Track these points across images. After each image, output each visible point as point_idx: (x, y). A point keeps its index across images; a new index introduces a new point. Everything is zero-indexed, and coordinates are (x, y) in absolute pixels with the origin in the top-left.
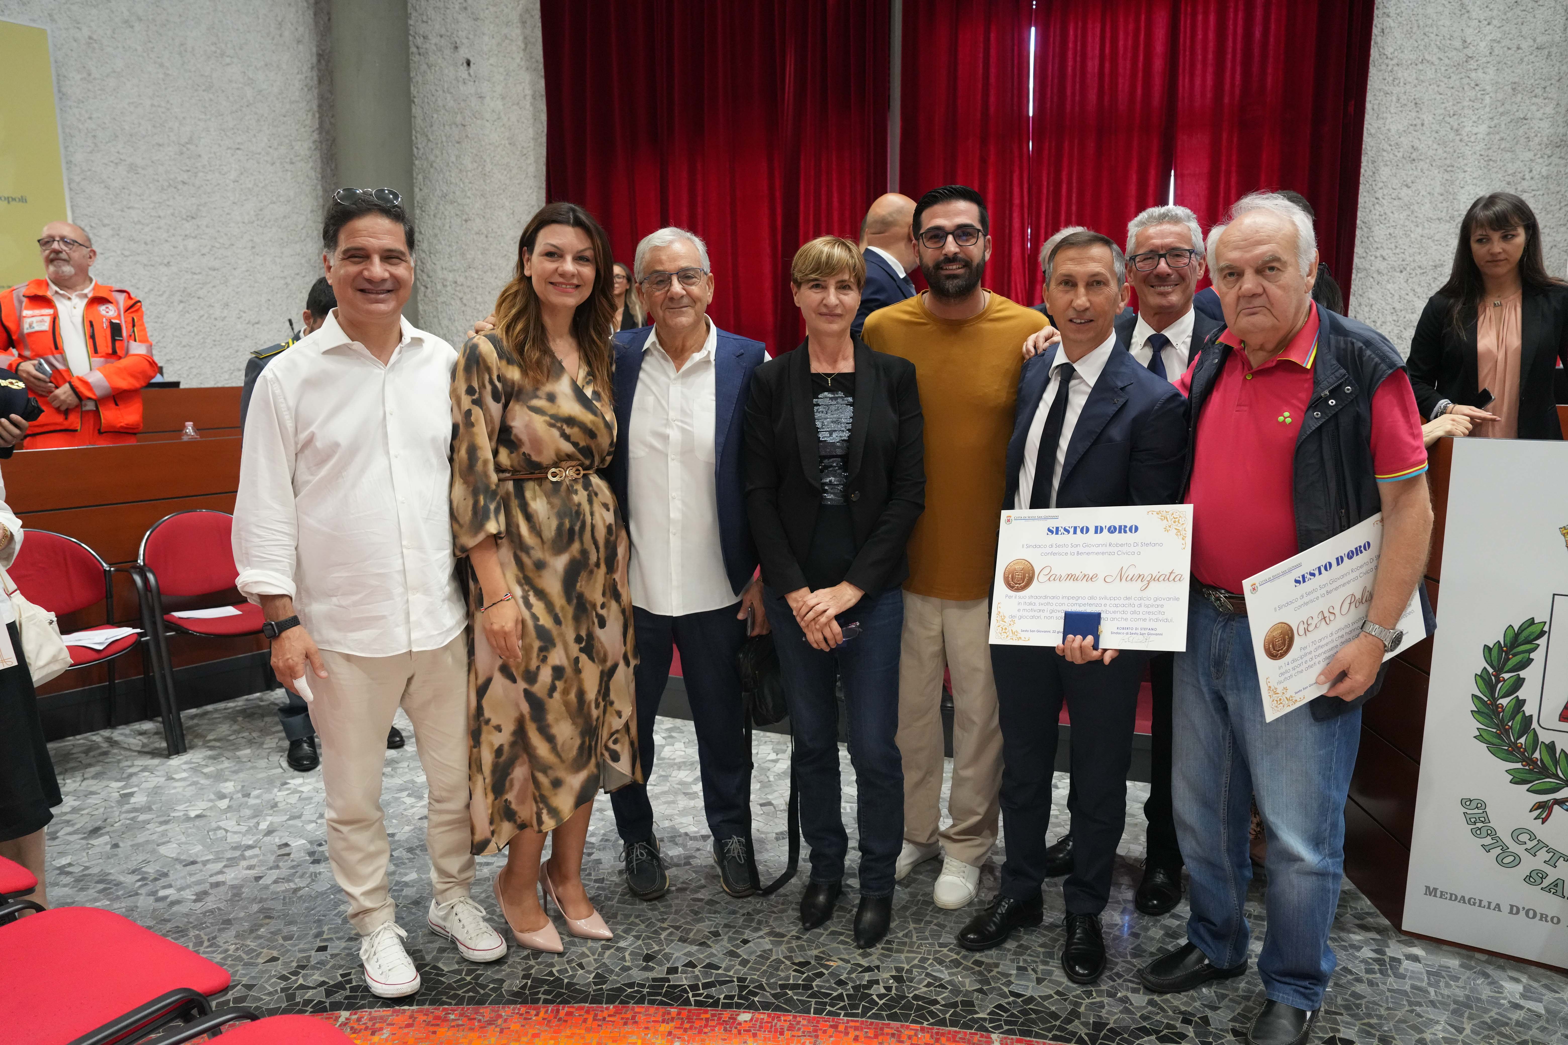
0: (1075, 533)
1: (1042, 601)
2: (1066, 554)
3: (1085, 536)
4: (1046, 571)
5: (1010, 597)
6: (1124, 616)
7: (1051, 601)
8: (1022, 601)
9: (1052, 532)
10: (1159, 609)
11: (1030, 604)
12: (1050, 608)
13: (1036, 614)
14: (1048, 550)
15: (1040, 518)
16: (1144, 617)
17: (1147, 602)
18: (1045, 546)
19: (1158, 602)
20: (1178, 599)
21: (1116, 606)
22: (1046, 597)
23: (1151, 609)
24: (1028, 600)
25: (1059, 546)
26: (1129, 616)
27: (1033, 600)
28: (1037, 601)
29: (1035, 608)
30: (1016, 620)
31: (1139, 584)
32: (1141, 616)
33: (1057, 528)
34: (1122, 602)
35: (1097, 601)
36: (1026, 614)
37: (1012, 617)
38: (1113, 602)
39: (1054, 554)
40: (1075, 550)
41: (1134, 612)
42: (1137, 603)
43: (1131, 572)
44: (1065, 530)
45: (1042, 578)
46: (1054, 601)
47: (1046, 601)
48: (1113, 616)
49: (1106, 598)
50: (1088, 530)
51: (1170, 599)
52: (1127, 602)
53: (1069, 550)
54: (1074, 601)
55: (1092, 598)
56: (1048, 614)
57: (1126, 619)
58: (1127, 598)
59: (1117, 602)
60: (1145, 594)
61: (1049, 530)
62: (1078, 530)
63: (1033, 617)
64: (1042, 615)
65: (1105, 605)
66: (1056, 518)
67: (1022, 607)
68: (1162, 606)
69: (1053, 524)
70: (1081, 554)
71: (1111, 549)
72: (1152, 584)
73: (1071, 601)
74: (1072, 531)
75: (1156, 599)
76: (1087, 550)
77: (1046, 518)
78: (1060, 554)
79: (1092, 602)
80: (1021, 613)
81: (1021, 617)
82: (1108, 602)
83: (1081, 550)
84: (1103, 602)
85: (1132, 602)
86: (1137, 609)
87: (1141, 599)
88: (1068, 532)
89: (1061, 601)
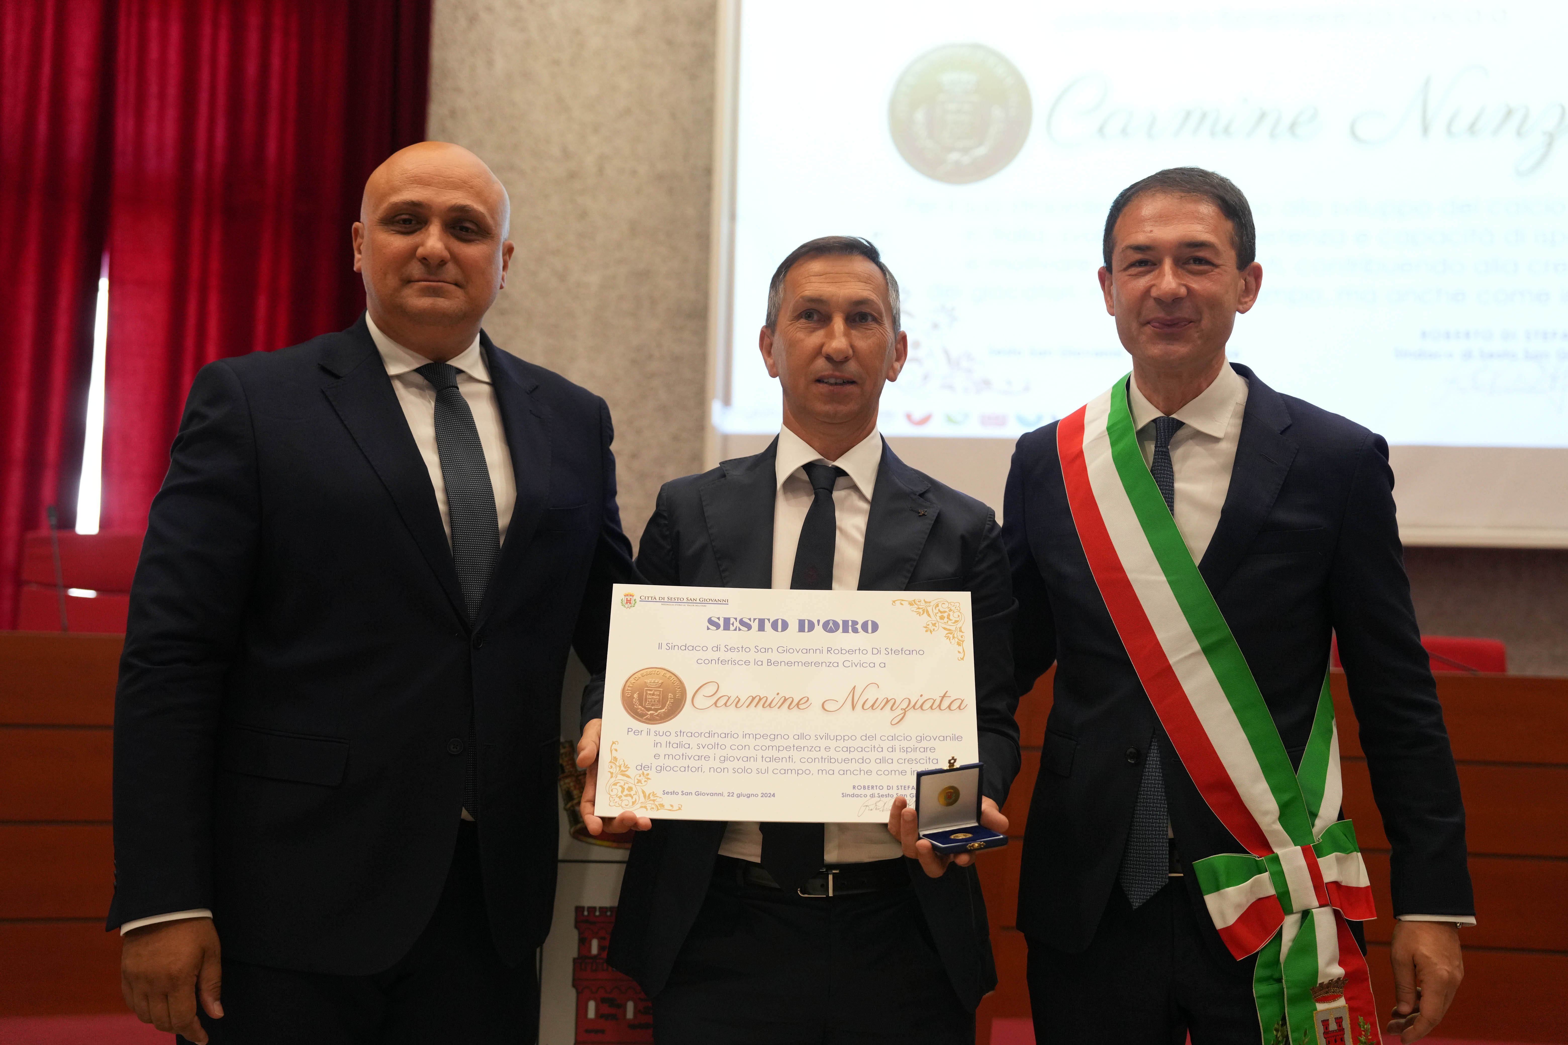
0: (761, 628)
1: (703, 741)
2: (747, 663)
3: (780, 635)
4: (710, 690)
5: (637, 733)
6: (865, 767)
7: (721, 741)
8: (663, 740)
9: (717, 626)
10: (928, 754)
11: (679, 745)
12: (719, 752)
13: (692, 763)
14: (711, 655)
15: (691, 602)
16: (901, 768)
17: (905, 744)
18: (705, 649)
19: (925, 744)
20: (958, 738)
21: (849, 750)
22: (711, 734)
23: (912, 755)
24: (673, 739)
25: (732, 649)
26: (873, 767)
27: (685, 740)
28: (694, 742)
29: (689, 752)
30: (652, 774)
31: (888, 715)
32: (895, 766)
33: (727, 621)
34: (858, 743)
35: (812, 742)
36: (671, 763)
37: (643, 767)
38: (841, 743)
39: (724, 662)
40: (764, 657)
41: (883, 760)
42: (886, 744)
43: (871, 695)
44: (742, 622)
45: (700, 701)
46: (729, 741)
47: (712, 741)
48: (844, 766)
49: (827, 737)
50: (785, 626)
51: (945, 738)
52: (868, 743)
53: (752, 656)
54: (767, 742)
55: (801, 736)
56: (717, 764)
57: (868, 772)
58: (867, 738)
59: (849, 743)
60: (899, 730)
61: (710, 621)
62: (768, 626)
63: (687, 768)
64: (706, 765)
65: (827, 749)
66: (725, 602)
67: (662, 751)
68: (933, 749)
69: (719, 613)
70: (776, 663)
71: (832, 658)
72: (911, 714)
73: (761, 742)
74: (755, 625)
75: (922, 738)
76: (787, 657)
77: (704, 602)
78: (735, 663)
79: (802, 743)
80: (661, 762)
81: (661, 769)
82: (832, 744)
83: (775, 656)
84: (823, 743)
85: (876, 743)
86: (886, 754)
87: (894, 738)
88: (749, 627)
89: (741, 741)
